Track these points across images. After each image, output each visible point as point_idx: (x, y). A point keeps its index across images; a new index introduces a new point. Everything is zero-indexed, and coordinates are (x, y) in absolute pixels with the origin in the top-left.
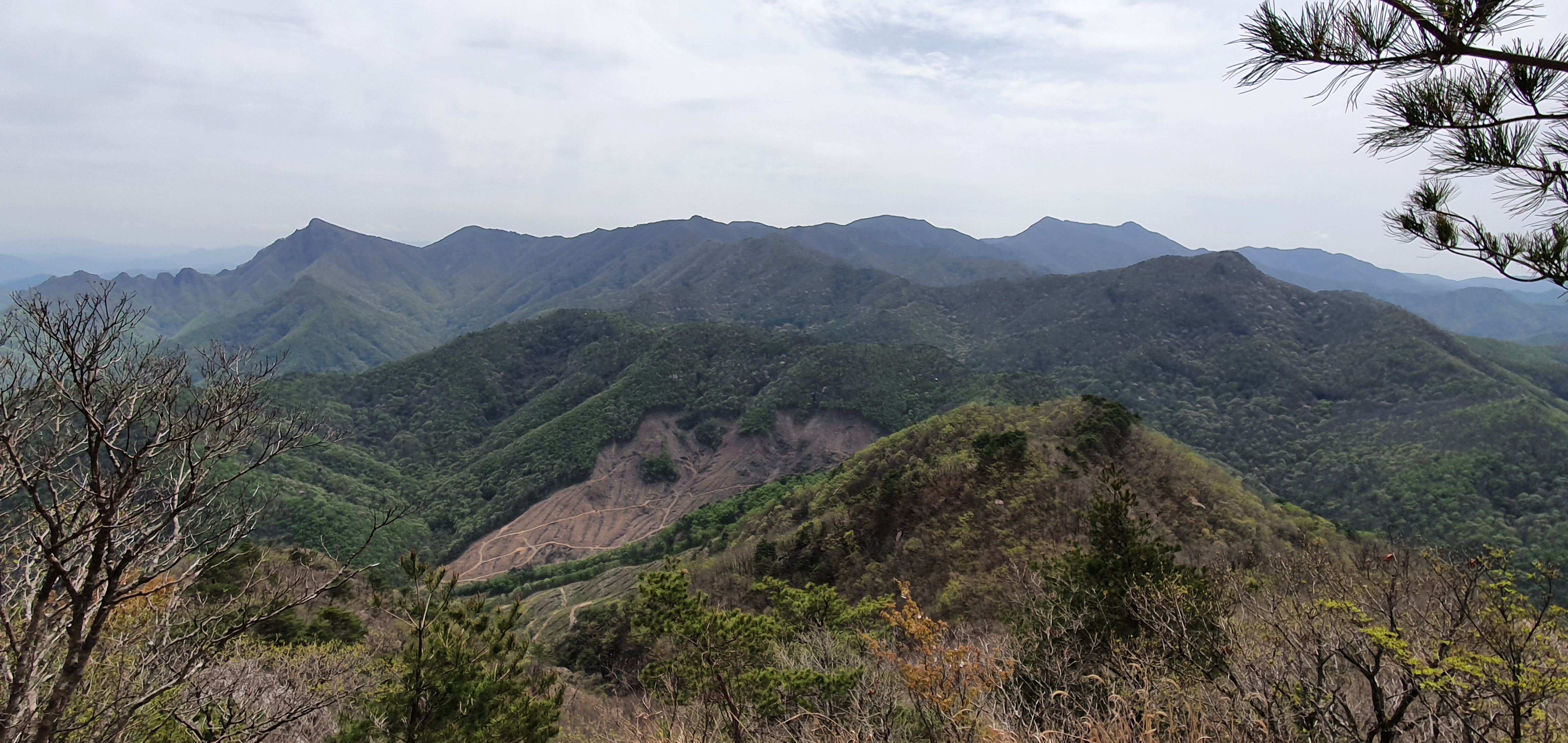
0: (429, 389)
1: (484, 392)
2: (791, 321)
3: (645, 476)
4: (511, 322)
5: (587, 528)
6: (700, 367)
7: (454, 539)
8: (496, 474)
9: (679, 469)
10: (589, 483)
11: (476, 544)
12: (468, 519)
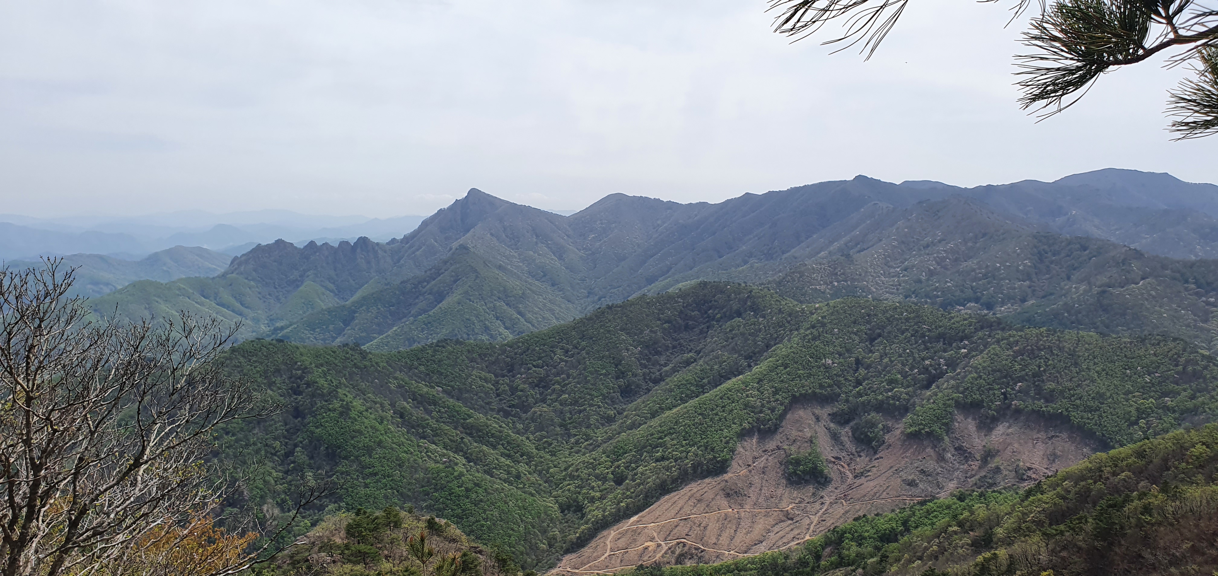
0: (566, 362)
1: (620, 367)
2: (977, 300)
3: (790, 475)
4: (650, 295)
5: (722, 529)
6: (859, 351)
7: (582, 524)
8: (628, 457)
9: (831, 471)
10: (726, 476)
11: (605, 533)
12: (597, 503)
